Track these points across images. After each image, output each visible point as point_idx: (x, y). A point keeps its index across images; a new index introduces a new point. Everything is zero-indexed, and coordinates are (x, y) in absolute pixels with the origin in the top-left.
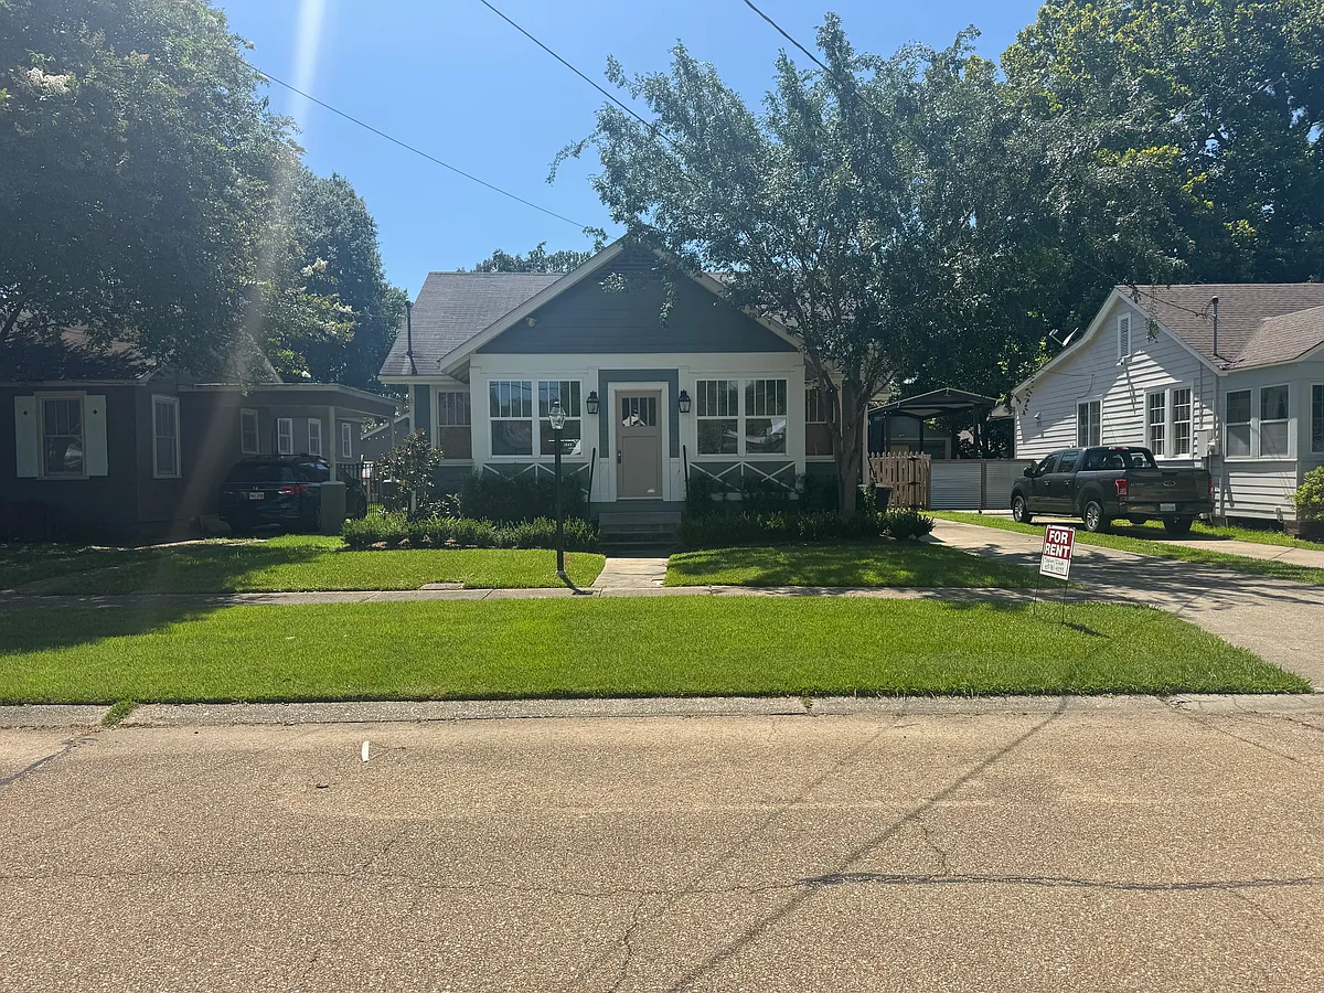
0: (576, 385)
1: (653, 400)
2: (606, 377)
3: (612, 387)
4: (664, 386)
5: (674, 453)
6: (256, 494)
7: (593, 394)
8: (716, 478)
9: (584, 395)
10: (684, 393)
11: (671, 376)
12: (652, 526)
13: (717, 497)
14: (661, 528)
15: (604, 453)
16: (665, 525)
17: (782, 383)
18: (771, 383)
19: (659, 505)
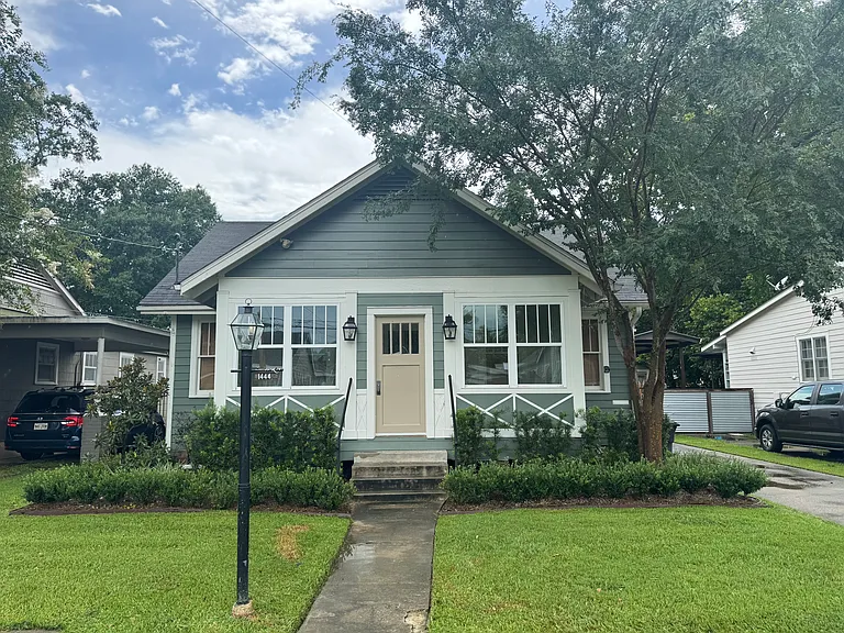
0: (333, 310)
1: (415, 326)
2: (364, 300)
3: (371, 312)
4: (428, 311)
5: (438, 383)
6: (41, 425)
7: (351, 320)
8: (486, 411)
9: (341, 321)
10: (449, 319)
11: (435, 300)
12: (413, 469)
13: (487, 434)
14: (425, 472)
15: (362, 383)
16: (429, 468)
17: (556, 309)
18: (543, 308)
19: (423, 442)
